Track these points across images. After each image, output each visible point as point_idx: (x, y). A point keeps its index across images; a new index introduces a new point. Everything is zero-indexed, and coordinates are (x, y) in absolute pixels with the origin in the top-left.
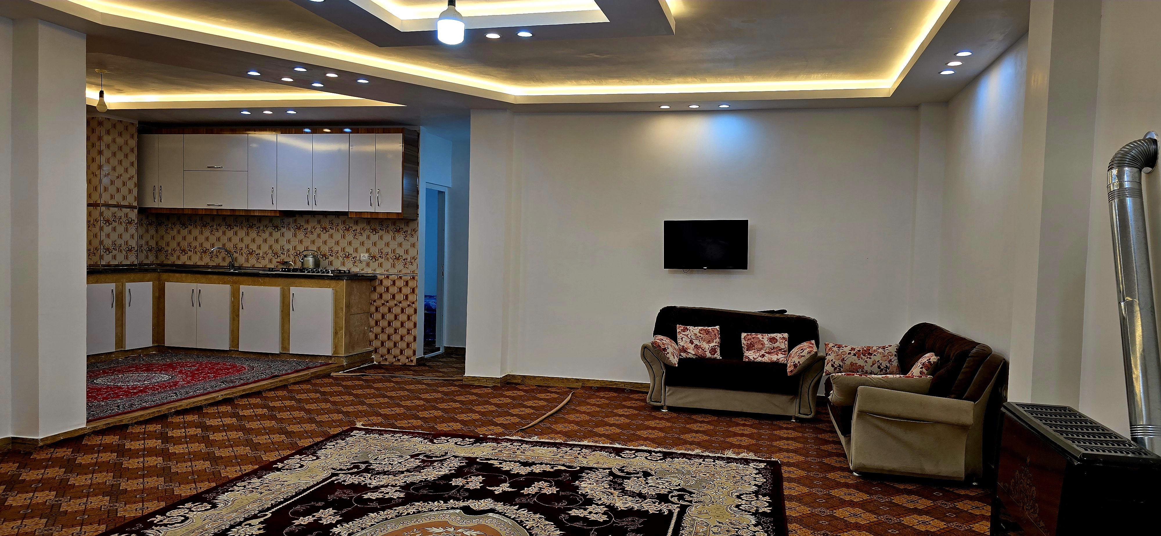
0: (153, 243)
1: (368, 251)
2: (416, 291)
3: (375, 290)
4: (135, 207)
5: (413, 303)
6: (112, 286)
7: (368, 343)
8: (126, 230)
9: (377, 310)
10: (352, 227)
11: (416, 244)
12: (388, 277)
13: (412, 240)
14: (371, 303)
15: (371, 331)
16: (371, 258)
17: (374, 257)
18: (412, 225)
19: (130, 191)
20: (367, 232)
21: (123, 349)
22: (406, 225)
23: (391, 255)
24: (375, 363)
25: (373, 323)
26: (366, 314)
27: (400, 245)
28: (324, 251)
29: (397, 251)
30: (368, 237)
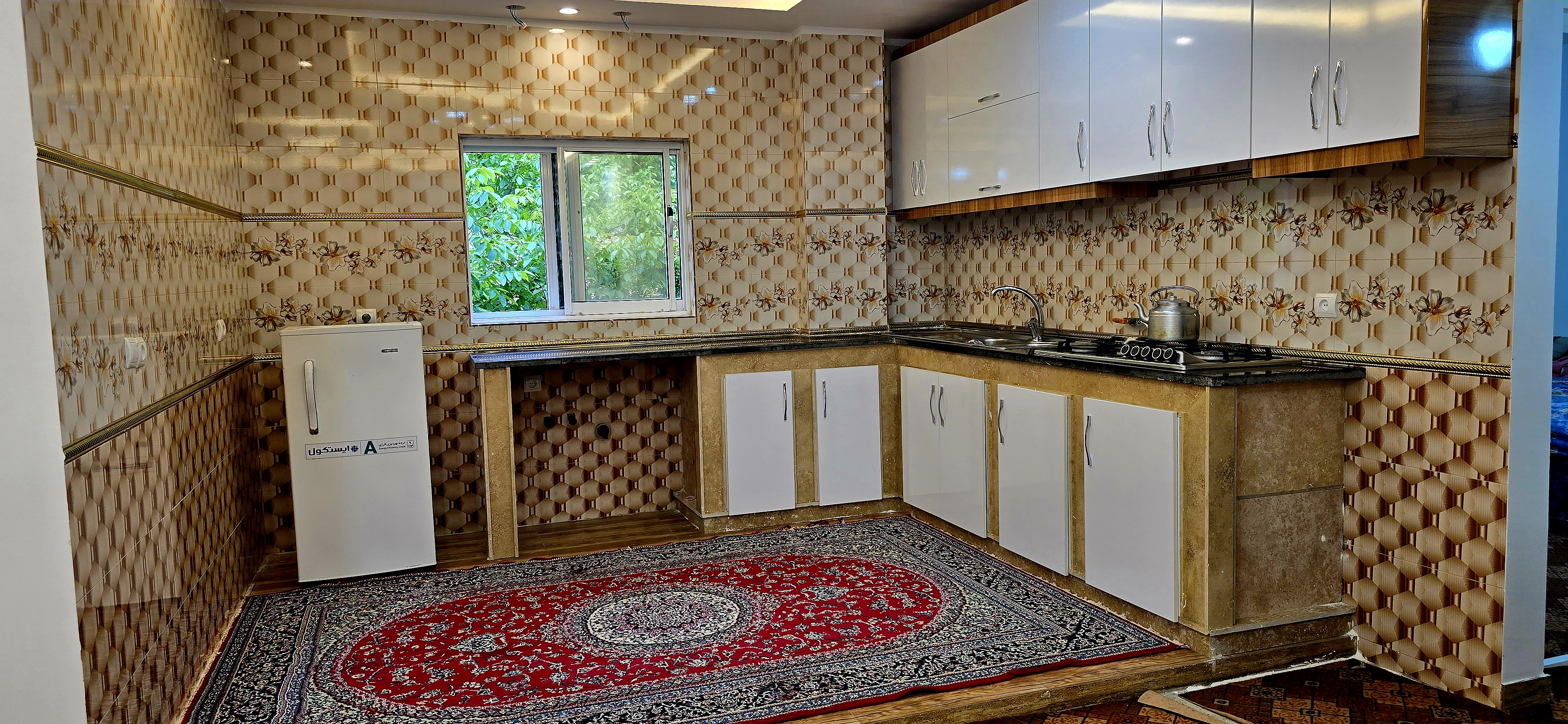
0: (938, 281)
1: (1337, 283)
2: (1506, 432)
3: (1357, 413)
4: (881, 211)
5: (1491, 477)
6: (786, 376)
7: (1335, 586)
8: (862, 258)
9: (1364, 480)
10: (1291, 210)
11: (1506, 252)
12: (1400, 374)
13: (1488, 238)
14: (1347, 458)
15: (1345, 548)
16: (1346, 308)
17: (1355, 305)
18: (1489, 181)
19: (869, 179)
20: (1336, 222)
21: (815, 504)
22: (1466, 181)
23: (1411, 297)
24: (1358, 656)
25: (1351, 523)
26: (1323, 494)
27: (1445, 259)
28: (1221, 289)
29: (1434, 284)
30: (1338, 239)
